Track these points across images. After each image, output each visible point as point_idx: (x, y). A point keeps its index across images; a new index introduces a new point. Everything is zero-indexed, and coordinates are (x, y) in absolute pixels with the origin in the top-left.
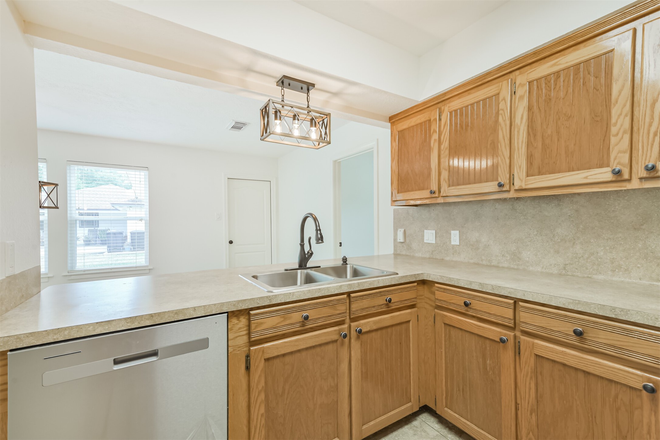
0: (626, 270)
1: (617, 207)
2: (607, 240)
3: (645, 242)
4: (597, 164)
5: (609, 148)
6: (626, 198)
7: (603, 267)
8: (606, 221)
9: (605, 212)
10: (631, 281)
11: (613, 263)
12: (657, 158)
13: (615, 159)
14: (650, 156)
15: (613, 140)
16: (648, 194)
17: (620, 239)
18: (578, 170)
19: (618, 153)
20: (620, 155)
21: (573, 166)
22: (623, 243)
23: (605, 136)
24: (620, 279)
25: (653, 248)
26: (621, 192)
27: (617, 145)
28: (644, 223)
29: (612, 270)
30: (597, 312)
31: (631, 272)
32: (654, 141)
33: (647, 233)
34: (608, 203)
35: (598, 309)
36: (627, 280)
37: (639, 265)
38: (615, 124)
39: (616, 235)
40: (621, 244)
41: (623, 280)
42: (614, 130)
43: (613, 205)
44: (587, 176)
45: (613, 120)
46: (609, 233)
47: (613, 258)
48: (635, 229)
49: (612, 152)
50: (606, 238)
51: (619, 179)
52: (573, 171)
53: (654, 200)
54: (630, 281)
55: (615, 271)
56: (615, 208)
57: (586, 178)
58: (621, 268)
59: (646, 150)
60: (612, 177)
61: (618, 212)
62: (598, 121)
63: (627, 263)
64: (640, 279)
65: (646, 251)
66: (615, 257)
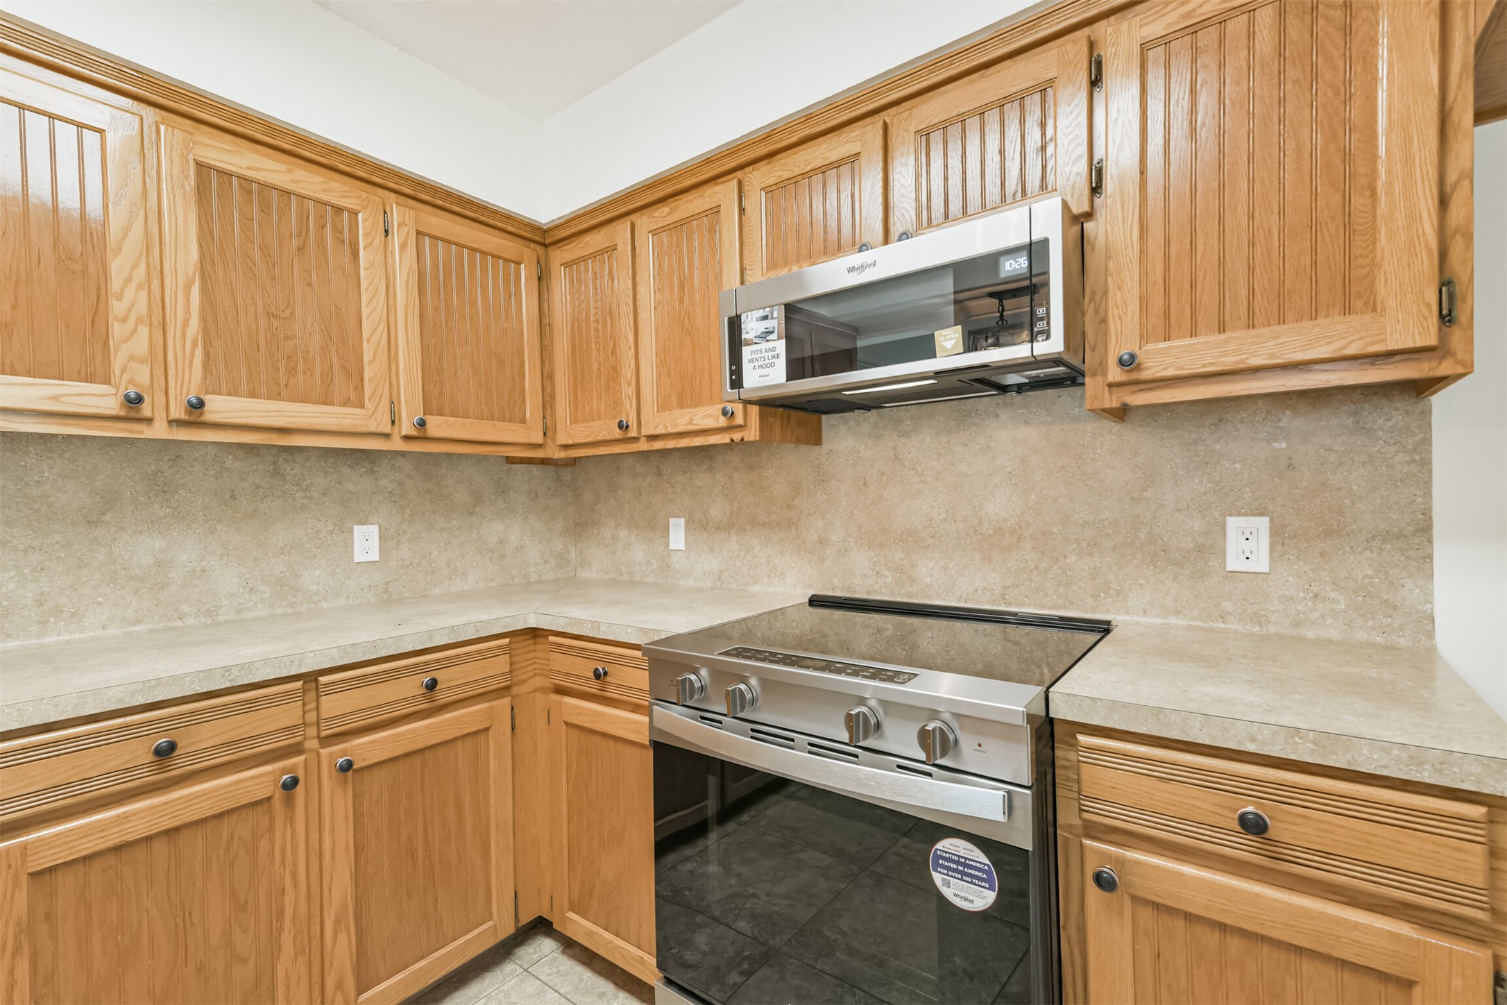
0: (73, 615)
1: (46, 474)
2: (25, 551)
3: (111, 548)
4: (79, 373)
5: (106, 343)
6: (67, 455)
7: (15, 618)
8: (21, 506)
9: (16, 485)
10: (86, 635)
11: (42, 604)
12: (200, 388)
13: (123, 371)
14: (190, 383)
15: (117, 330)
16: (112, 450)
17: (57, 547)
18: (29, 374)
19: (129, 361)
20: (132, 364)
21: (12, 362)
22: (63, 555)
23: (95, 314)
24: (61, 638)
25: (126, 560)
26: (54, 441)
27: (125, 341)
28: (108, 510)
29: (39, 622)
30: (198, 688)
31: (84, 616)
32: (193, 354)
33: (113, 530)
34: (23, 463)
35: (199, 681)
36: (77, 636)
37: (100, 600)
38: (120, 296)
39: (48, 538)
40: (60, 558)
41: (67, 638)
42: (118, 308)
43: (36, 470)
44: (60, 396)
45: (115, 286)
46: (30, 534)
47: (42, 594)
48: (89, 523)
49: (115, 356)
50: (21, 547)
51: (133, 415)
52: (13, 372)
53: (124, 464)
54: (82, 635)
55: (48, 621)
56: (42, 477)
57: (55, 398)
58: (62, 611)
59: (182, 367)
60: (118, 408)
61: (49, 486)
62: (74, 272)
63: (75, 600)
64: (103, 628)
65: (112, 567)
66: (46, 590)
